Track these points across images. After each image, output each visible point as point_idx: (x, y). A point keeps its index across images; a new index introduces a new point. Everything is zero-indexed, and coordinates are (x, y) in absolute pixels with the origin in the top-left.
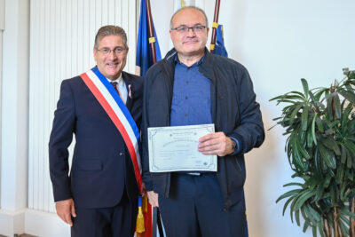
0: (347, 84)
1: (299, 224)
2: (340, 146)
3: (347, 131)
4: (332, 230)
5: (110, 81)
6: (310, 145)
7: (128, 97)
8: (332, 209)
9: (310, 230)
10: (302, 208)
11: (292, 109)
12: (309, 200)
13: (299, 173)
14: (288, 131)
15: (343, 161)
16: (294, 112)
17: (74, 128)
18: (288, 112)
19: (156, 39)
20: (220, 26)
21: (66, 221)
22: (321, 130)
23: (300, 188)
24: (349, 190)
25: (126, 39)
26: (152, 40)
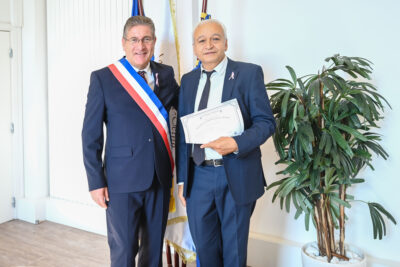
1: (288, 211)
5: (137, 70)
7: (156, 86)
17: (105, 119)
21: (100, 204)
25: (154, 29)
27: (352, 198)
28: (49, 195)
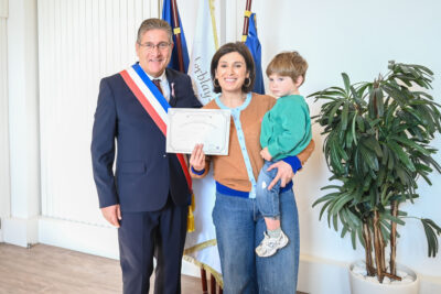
0: (391, 78)
1: (336, 230)
2: (382, 146)
3: (391, 130)
4: (372, 234)
6: (349, 145)
7: (171, 97)
8: (372, 213)
9: (348, 235)
10: (340, 211)
11: (332, 106)
12: (348, 203)
13: (337, 175)
14: (326, 131)
15: (384, 163)
16: (334, 110)
18: (327, 109)
20: (253, 15)
22: (362, 128)
23: (337, 190)
24: (391, 193)
26: (176, 31)
27: (405, 214)
28: (41, 213)
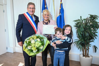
5: (31, 16)
6: (82, 31)
7: (35, 20)
13: (79, 37)
14: (77, 28)
18: (77, 24)
19: (47, 6)
20: (62, 3)
23: (78, 40)
26: (46, 6)
